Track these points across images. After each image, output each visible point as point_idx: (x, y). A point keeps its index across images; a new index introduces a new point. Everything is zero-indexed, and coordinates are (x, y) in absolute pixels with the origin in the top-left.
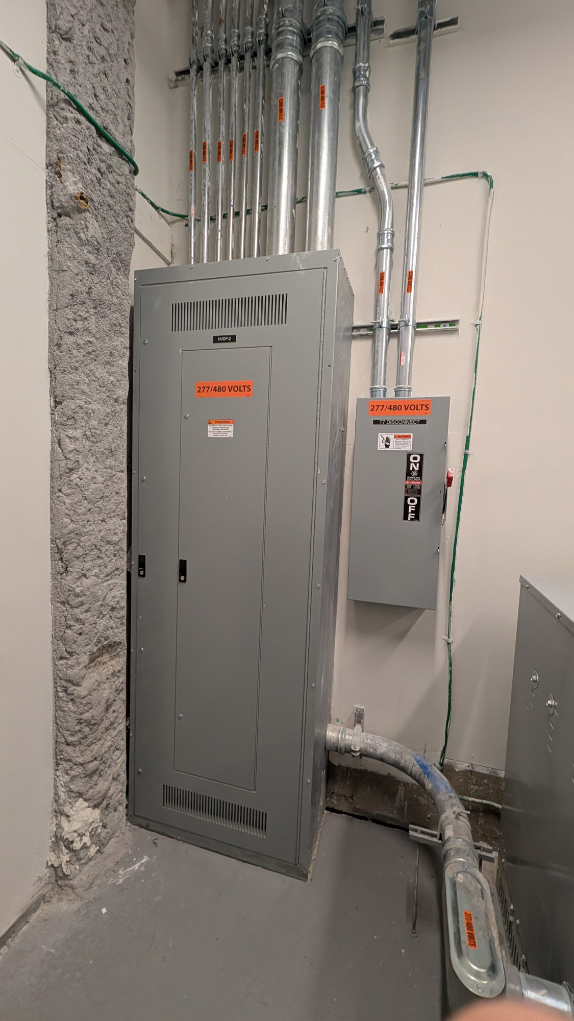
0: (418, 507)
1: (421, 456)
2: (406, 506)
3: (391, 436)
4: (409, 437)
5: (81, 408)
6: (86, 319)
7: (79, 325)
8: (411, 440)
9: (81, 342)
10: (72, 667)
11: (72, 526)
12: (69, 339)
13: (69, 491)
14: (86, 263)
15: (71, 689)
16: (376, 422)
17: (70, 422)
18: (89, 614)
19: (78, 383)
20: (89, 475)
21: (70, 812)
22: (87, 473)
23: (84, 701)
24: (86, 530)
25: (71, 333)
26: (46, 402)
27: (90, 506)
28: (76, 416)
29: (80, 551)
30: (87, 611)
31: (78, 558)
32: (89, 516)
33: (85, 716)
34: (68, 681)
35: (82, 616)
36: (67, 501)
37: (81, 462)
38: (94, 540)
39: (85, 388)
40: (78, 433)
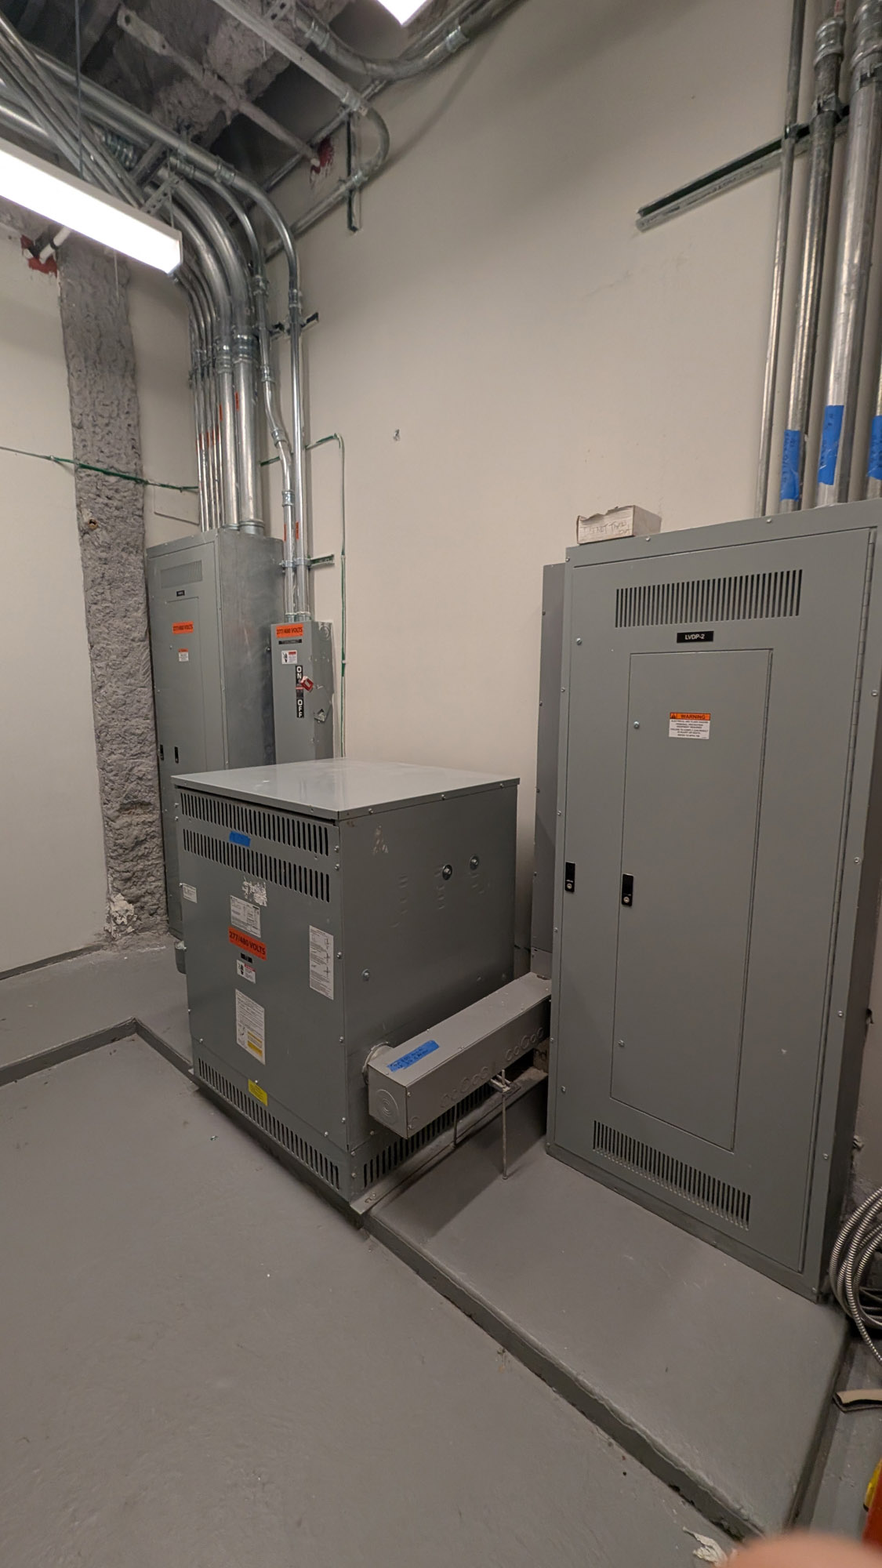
0: (303, 706)
1: (302, 667)
2: (298, 706)
3: (287, 652)
4: (295, 653)
5: (104, 648)
6: (103, 593)
7: (99, 598)
8: (296, 655)
9: (100, 608)
10: (109, 809)
11: (102, 721)
12: (94, 607)
13: (100, 700)
14: (100, 559)
15: (110, 823)
16: (280, 643)
17: (98, 658)
18: (117, 778)
19: (101, 633)
20: (111, 690)
21: (114, 900)
22: (110, 689)
23: (118, 832)
24: (111, 724)
25: (95, 604)
26: (87, 646)
27: (114, 709)
28: (102, 654)
29: (109, 738)
30: (116, 775)
31: (108, 742)
32: (114, 716)
33: (118, 842)
34: (108, 818)
35: (112, 778)
36: (99, 706)
37: (106, 682)
38: (117, 731)
39: (105, 636)
40: (102, 664)
